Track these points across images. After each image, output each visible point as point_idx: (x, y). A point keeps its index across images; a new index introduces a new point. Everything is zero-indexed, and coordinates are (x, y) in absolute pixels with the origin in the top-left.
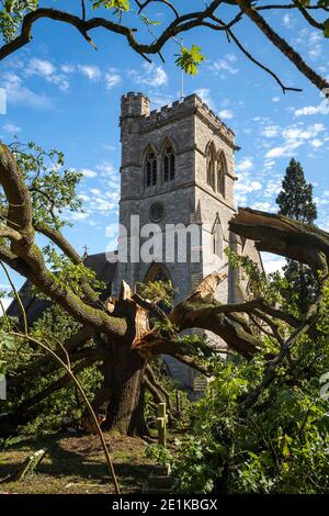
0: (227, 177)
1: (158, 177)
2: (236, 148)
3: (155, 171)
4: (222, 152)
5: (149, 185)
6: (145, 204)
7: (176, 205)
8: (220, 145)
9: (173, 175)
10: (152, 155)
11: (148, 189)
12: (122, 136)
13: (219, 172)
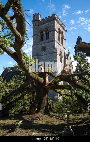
0: (63, 39)
1: (44, 39)
2: (66, 31)
3: (43, 37)
4: (62, 32)
5: (41, 41)
6: (40, 47)
7: (49, 47)
8: (62, 30)
9: (48, 38)
10: (42, 32)
11: (41, 42)
12: (33, 26)
13: (61, 38)
